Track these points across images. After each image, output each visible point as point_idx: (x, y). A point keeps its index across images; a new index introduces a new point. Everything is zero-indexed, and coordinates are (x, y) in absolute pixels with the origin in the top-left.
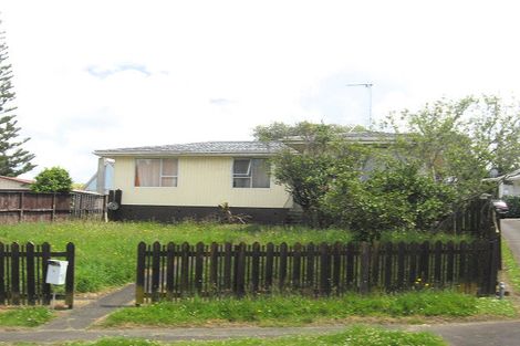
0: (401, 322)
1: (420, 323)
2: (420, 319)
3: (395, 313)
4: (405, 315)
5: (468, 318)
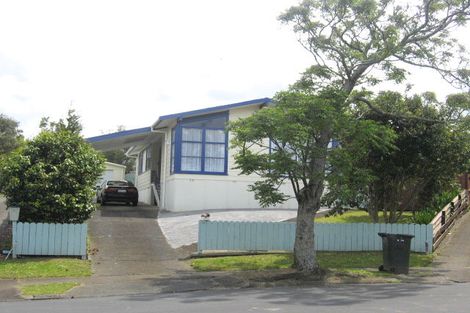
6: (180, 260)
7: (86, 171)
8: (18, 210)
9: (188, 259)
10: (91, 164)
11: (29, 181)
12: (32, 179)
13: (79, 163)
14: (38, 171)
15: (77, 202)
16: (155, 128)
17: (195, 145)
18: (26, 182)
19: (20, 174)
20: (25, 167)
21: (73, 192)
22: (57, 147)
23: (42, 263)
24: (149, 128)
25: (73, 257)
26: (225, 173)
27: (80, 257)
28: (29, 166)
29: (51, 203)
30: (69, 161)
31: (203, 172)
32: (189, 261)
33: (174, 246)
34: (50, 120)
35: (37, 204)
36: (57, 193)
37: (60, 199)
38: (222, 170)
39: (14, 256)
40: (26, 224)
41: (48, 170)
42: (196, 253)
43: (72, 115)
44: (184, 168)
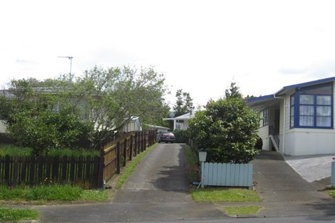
0: (30, 204)
1: (42, 204)
2: (43, 202)
3: (28, 198)
4: (34, 200)
5: (73, 202)
6: (318, 191)
7: (251, 126)
8: (205, 154)
9: (324, 190)
10: (254, 121)
11: (213, 133)
12: (214, 131)
13: (246, 120)
14: (218, 126)
15: (247, 149)
16: (277, 95)
17: (309, 107)
18: (211, 134)
19: (205, 128)
20: (209, 124)
21: (243, 140)
22: (230, 109)
23: (224, 191)
24: (272, 96)
25: (243, 187)
26: (332, 127)
27: (247, 188)
28: (212, 123)
29: (229, 149)
30: (240, 119)
31: (315, 127)
32: (326, 192)
33: (310, 181)
34: (183, 91)
35: (219, 150)
36: (232, 142)
37: (236, 145)
38: (329, 125)
39: (203, 186)
40: (211, 164)
41: (226, 126)
42: (330, 186)
43: (234, 87)
44: (301, 124)
